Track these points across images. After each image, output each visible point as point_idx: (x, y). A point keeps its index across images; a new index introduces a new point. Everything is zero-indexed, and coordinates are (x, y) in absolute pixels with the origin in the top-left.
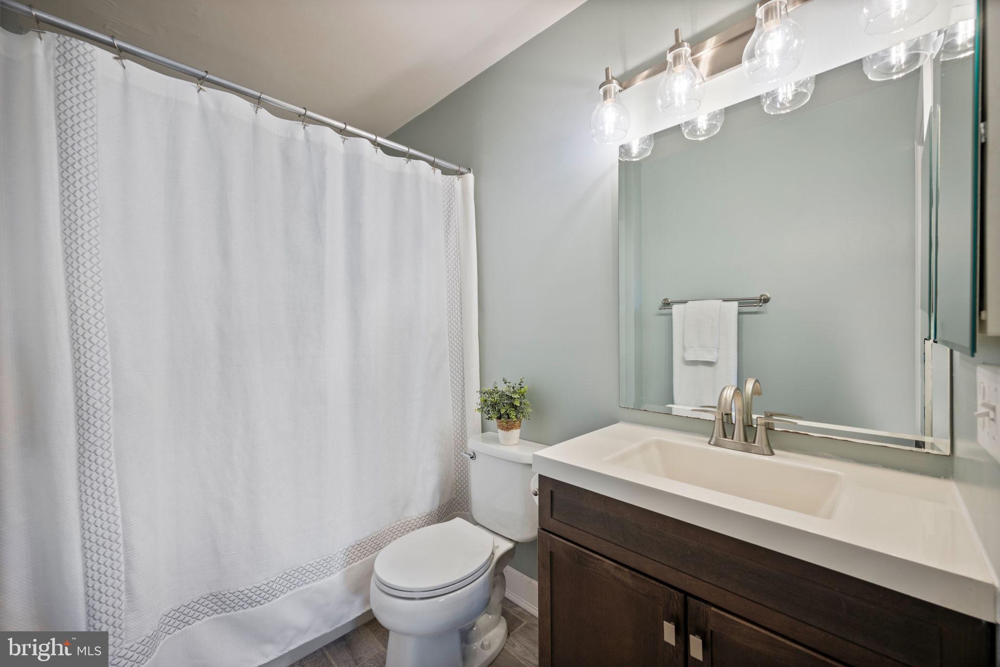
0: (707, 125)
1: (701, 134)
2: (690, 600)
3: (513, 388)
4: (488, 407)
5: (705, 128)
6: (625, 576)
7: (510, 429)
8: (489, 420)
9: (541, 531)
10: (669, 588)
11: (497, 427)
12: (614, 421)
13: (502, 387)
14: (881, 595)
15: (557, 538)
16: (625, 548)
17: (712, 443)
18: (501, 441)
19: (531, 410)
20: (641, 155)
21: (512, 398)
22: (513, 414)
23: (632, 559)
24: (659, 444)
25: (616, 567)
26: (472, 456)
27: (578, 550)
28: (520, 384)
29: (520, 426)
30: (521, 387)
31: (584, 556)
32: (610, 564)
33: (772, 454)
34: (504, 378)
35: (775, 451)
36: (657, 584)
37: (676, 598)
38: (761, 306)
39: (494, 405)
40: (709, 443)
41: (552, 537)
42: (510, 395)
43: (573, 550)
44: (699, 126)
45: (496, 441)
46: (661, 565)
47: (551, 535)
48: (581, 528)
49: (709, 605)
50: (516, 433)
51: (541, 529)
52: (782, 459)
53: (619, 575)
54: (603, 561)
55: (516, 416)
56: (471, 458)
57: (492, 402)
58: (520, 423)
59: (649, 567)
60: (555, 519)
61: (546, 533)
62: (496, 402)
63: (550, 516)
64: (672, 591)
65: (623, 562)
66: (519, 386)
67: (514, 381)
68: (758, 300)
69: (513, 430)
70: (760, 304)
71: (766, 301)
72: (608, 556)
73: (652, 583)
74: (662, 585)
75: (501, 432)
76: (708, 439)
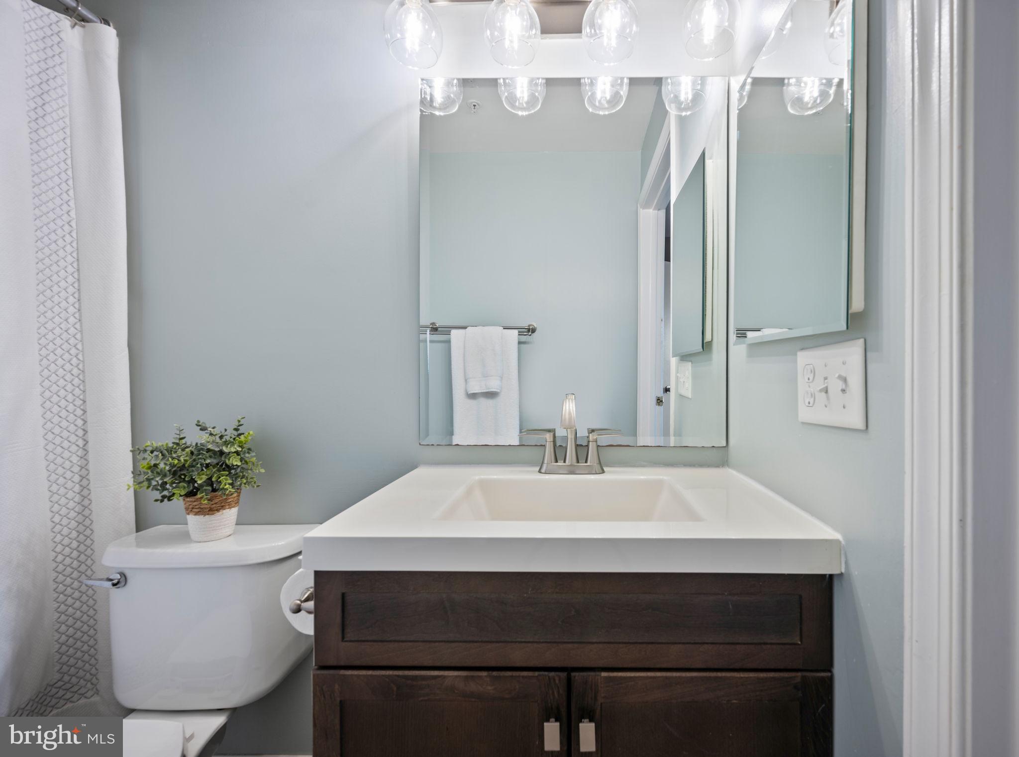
0: (529, 96)
1: (521, 106)
2: (575, 677)
3: (221, 437)
4: (165, 476)
5: (526, 99)
6: (484, 684)
7: (218, 510)
8: (162, 501)
9: (319, 672)
10: (546, 673)
11: (184, 511)
12: (414, 467)
13: (195, 438)
14: (761, 583)
15: (355, 672)
16: (482, 642)
17: (543, 471)
18: (194, 535)
19: (263, 471)
20: (445, 109)
21: (221, 453)
22: (225, 482)
23: (492, 655)
24: (484, 485)
25: (466, 677)
26: (115, 582)
27: (398, 676)
28: (237, 430)
29: (237, 503)
30: (240, 435)
31: (409, 682)
32: (456, 677)
33: (603, 472)
34: (198, 421)
35: (605, 469)
36: (530, 674)
37: (557, 682)
38: (530, 335)
39: (179, 473)
40: (540, 472)
41: (344, 675)
42: (217, 449)
43: (387, 680)
44: (519, 95)
45: (185, 537)
46: (535, 645)
47: (343, 672)
48: (403, 638)
49: (598, 671)
50: (230, 514)
51: (318, 669)
52: (613, 475)
53: (473, 687)
54: (444, 677)
55: (232, 484)
56: (114, 585)
57: (172, 466)
58: (239, 496)
59: (518, 655)
60: (351, 641)
61: (332, 672)
62: (184, 465)
63: (340, 636)
64: (552, 674)
65: (477, 665)
66: (236, 433)
67: (223, 424)
68: (526, 330)
69: (224, 511)
70: (530, 334)
71: (534, 331)
72: (453, 665)
73: (523, 677)
74: (537, 674)
75: (193, 520)
76: (538, 469)
